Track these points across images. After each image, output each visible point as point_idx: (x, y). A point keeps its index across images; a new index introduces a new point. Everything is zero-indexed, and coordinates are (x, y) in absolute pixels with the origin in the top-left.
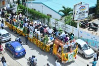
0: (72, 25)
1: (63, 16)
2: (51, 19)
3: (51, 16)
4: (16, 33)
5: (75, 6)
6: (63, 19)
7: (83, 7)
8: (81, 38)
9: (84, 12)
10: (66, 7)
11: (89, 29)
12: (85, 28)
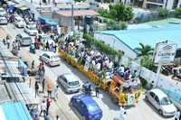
0: (150, 69)
1: (139, 55)
2: (123, 57)
3: (123, 53)
4: (70, 64)
5: (157, 45)
6: (139, 60)
7: (169, 47)
8: (160, 88)
9: (169, 54)
10: (145, 45)
11: (173, 78)
12: (167, 74)
